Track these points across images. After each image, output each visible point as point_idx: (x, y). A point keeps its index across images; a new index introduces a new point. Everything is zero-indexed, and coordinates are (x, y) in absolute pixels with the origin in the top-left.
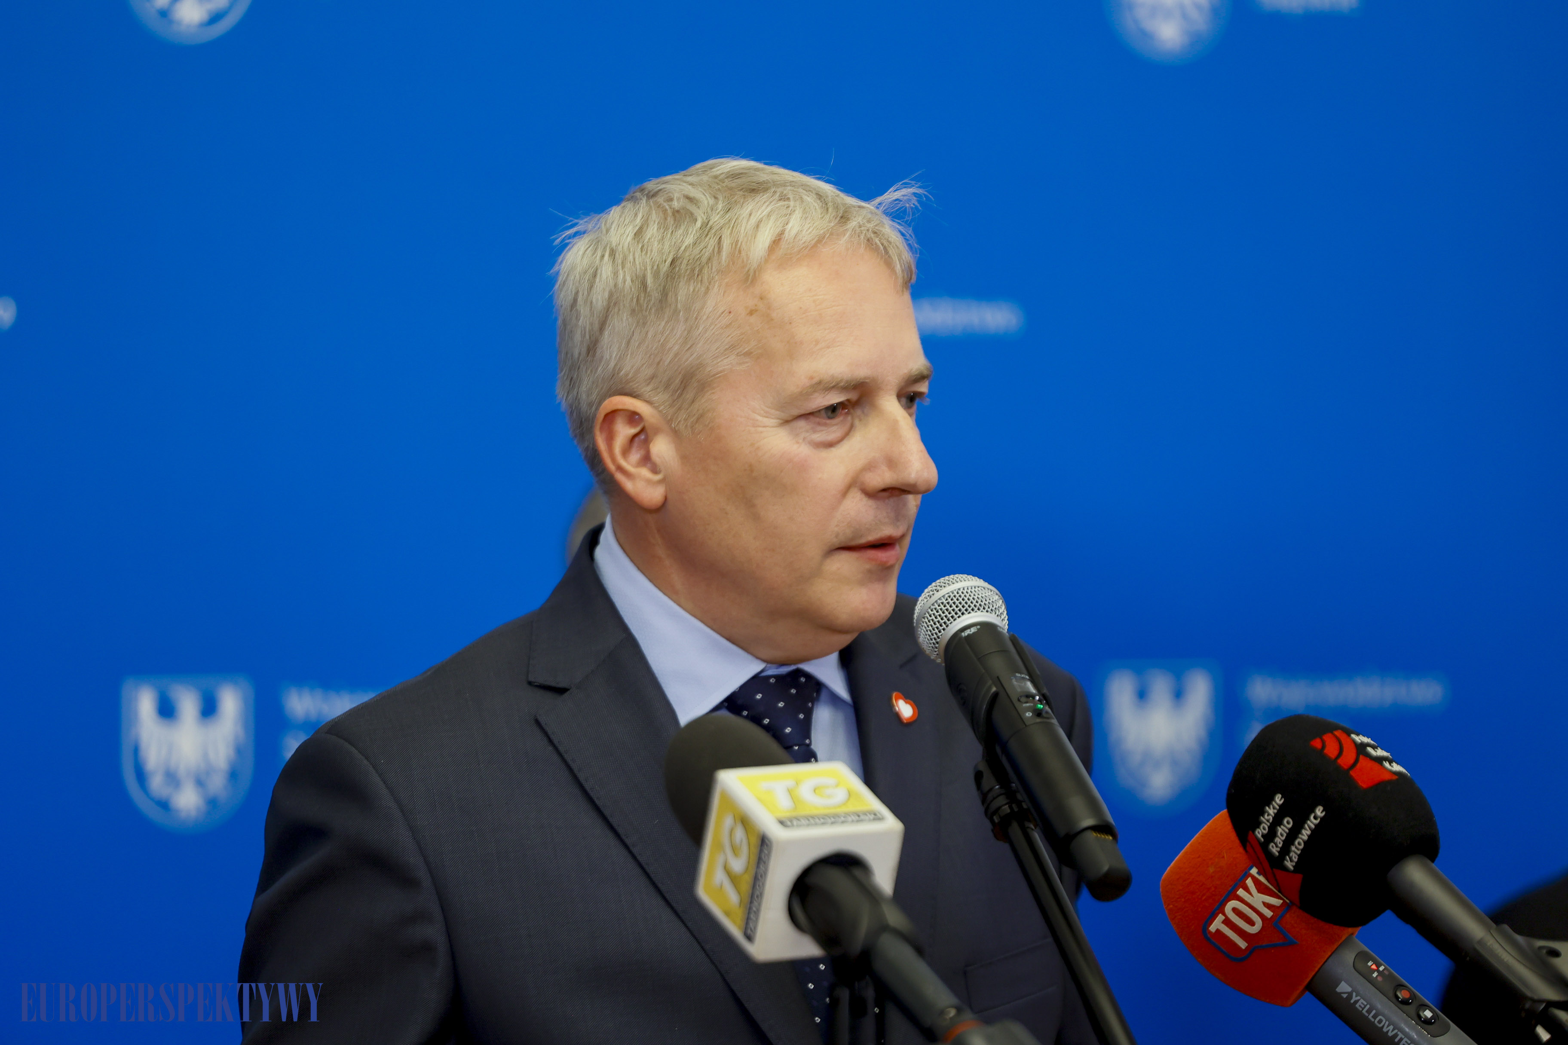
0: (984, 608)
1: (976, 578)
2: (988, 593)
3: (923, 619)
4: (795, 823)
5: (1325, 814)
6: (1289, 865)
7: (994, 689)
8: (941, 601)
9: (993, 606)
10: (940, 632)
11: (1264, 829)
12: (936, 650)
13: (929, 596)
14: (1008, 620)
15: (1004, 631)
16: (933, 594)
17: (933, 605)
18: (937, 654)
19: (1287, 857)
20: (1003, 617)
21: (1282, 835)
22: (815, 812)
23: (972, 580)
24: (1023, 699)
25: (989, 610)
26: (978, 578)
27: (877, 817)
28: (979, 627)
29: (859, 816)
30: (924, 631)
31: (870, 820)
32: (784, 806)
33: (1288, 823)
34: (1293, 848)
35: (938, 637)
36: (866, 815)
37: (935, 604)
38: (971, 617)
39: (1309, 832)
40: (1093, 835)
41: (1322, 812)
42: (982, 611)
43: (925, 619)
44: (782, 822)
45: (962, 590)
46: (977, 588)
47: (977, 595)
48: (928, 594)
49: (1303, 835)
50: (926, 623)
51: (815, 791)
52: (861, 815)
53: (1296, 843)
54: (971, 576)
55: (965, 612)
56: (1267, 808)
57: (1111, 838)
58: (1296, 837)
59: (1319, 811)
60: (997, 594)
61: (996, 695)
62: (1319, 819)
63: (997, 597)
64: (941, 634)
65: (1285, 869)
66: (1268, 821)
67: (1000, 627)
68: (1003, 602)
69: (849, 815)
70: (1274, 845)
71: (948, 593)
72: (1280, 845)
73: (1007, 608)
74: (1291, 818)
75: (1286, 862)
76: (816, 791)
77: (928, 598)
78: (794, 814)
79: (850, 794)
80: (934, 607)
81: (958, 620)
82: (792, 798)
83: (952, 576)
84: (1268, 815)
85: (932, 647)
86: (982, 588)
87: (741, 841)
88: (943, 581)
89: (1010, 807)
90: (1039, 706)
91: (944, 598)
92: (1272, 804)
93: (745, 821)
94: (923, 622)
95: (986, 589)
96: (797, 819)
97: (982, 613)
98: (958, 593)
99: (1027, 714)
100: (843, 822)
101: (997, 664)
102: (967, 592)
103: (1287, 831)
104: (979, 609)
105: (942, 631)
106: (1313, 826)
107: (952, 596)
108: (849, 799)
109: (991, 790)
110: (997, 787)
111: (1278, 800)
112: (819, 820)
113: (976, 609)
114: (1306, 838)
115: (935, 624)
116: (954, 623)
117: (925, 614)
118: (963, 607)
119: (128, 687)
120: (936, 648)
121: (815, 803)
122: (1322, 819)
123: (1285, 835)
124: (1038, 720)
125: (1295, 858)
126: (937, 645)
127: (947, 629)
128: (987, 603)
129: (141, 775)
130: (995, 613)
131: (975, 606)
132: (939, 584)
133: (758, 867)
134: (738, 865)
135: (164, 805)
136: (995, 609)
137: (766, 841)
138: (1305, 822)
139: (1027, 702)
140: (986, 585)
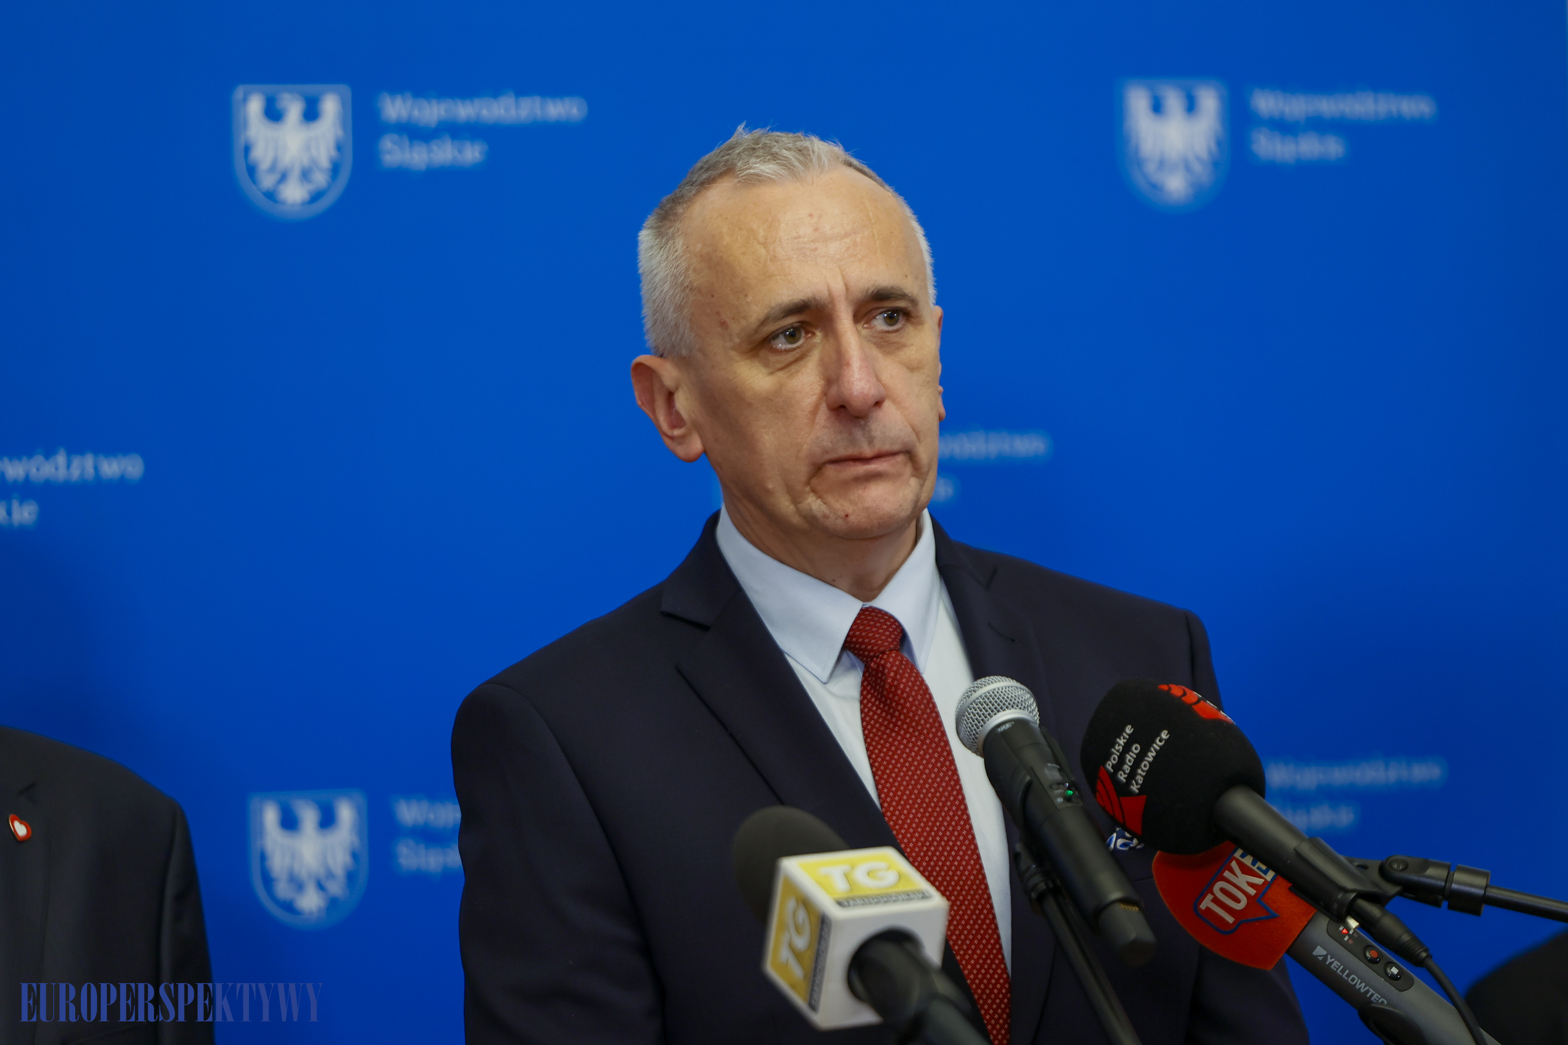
0: (1017, 706)
1: (1010, 679)
2: (1021, 692)
3: (963, 718)
4: (851, 903)
5: (1169, 737)
6: (1135, 788)
7: (1028, 778)
8: (979, 700)
9: (1025, 704)
10: (978, 728)
11: (1114, 759)
12: (975, 744)
13: (967, 696)
14: (1039, 715)
15: (1036, 726)
16: (971, 695)
17: (971, 704)
18: (977, 748)
19: (1134, 781)
20: (1034, 713)
21: (1130, 761)
22: (869, 892)
23: (1006, 680)
24: (1054, 787)
25: (1022, 707)
26: (1012, 679)
27: (924, 896)
28: (1013, 723)
29: (908, 895)
30: (964, 728)
31: (919, 898)
32: (841, 887)
33: (1136, 749)
34: (1139, 771)
35: (977, 733)
36: (916, 894)
37: (974, 703)
38: (1005, 715)
39: (1154, 754)
40: (1122, 906)
41: (1166, 735)
42: (1016, 709)
43: (964, 717)
44: (840, 903)
45: (997, 690)
46: (1010, 688)
47: (1010, 694)
48: (967, 694)
49: (1149, 757)
50: (966, 721)
51: (868, 874)
52: (910, 894)
53: (1142, 766)
54: (1005, 677)
55: (1000, 709)
56: (1118, 740)
57: (1137, 909)
58: (1143, 760)
59: (1164, 734)
60: (1028, 693)
61: (1029, 785)
62: (1164, 741)
63: (1029, 696)
64: (979, 730)
65: (1131, 793)
66: (1118, 751)
67: (1032, 722)
68: (1034, 700)
69: (900, 895)
70: (1123, 773)
71: (985, 693)
72: (1127, 772)
73: (1038, 705)
74: (1139, 745)
75: (1132, 787)
76: (870, 874)
77: (967, 698)
78: (850, 895)
79: (900, 876)
80: (972, 706)
81: (994, 717)
82: (848, 881)
83: (987, 678)
84: (1118, 746)
85: (972, 742)
86: (1015, 688)
87: (804, 921)
88: (980, 682)
89: (1046, 884)
90: (1069, 792)
91: (981, 698)
92: (1123, 735)
93: (805, 903)
94: (963, 720)
95: (1019, 689)
96: (853, 899)
97: (1016, 710)
98: (993, 693)
99: (1059, 800)
100: (895, 901)
101: (1031, 756)
102: (1002, 692)
103: (1135, 756)
104: (1012, 707)
105: (980, 727)
106: (1158, 748)
107: (988, 695)
108: (899, 880)
109: (1028, 868)
110: (1034, 866)
111: (1129, 730)
112: (873, 900)
113: (1010, 707)
114: (1151, 759)
115: (973, 721)
116: (991, 720)
117: (965, 712)
118: (999, 705)
119: (254, 802)
120: (976, 743)
121: (868, 885)
122: (1166, 741)
123: (1133, 760)
124: (1069, 805)
125: (1141, 780)
126: (976, 740)
127: (985, 726)
128: (1020, 701)
129: (268, 880)
130: (1028, 710)
131: (1009, 704)
132: (976, 685)
133: (819, 943)
134: (801, 943)
135: (289, 907)
136: (1028, 706)
137: (827, 921)
138: (1151, 745)
139: (1057, 789)
140: (1018, 685)
